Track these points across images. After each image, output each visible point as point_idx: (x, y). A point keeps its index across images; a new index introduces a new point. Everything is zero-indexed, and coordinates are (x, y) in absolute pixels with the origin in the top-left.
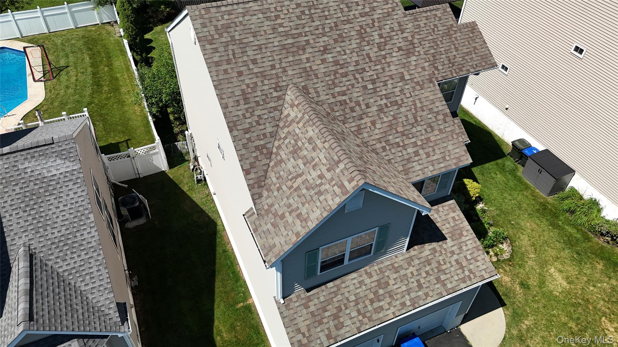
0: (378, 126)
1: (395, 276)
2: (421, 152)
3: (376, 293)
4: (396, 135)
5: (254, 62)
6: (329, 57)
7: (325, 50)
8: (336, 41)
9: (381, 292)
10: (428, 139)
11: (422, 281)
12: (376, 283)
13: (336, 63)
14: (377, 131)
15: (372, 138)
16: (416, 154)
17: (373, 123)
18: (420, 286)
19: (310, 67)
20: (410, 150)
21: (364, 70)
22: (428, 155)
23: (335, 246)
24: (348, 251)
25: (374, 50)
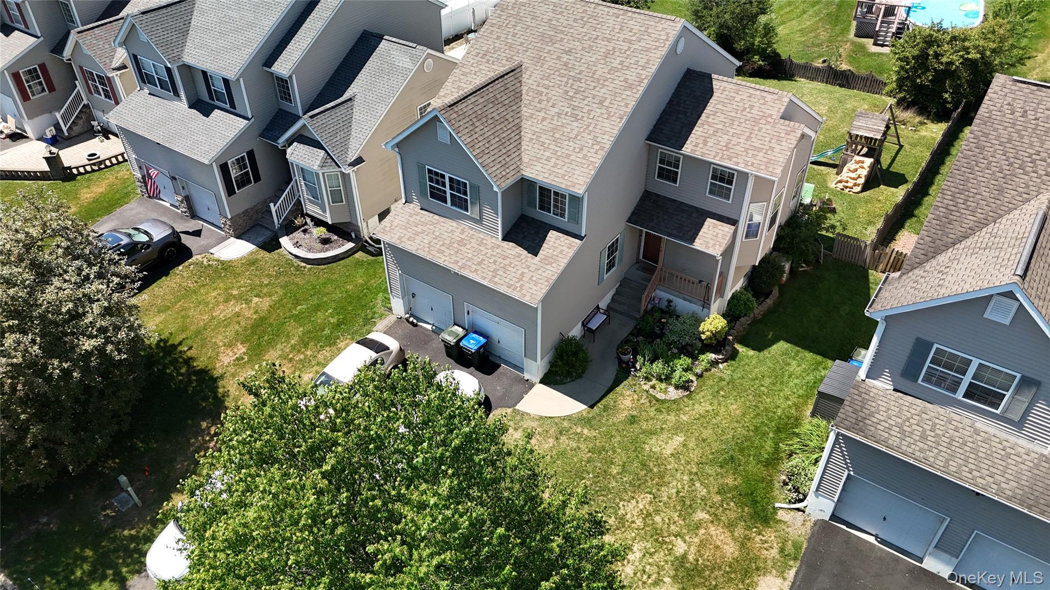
0: (544, 123)
1: (474, 245)
2: (553, 160)
3: (451, 243)
4: (550, 138)
5: (514, 35)
6: (565, 58)
7: (568, 51)
8: (583, 49)
9: (455, 245)
10: (568, 156)
11: (486, 262)
12: (459, 239)
13: (566, 64)
14: (540, 126)
15: (532, 128)
16: (548, 159)
17: (544, 119)
18: (480, 263)
19: (545, 57)
20: (547, 154)
21: (580, 80)
22: (555, 166)
23: (437, 174)
24: (448, 191)
25: (604, 70)
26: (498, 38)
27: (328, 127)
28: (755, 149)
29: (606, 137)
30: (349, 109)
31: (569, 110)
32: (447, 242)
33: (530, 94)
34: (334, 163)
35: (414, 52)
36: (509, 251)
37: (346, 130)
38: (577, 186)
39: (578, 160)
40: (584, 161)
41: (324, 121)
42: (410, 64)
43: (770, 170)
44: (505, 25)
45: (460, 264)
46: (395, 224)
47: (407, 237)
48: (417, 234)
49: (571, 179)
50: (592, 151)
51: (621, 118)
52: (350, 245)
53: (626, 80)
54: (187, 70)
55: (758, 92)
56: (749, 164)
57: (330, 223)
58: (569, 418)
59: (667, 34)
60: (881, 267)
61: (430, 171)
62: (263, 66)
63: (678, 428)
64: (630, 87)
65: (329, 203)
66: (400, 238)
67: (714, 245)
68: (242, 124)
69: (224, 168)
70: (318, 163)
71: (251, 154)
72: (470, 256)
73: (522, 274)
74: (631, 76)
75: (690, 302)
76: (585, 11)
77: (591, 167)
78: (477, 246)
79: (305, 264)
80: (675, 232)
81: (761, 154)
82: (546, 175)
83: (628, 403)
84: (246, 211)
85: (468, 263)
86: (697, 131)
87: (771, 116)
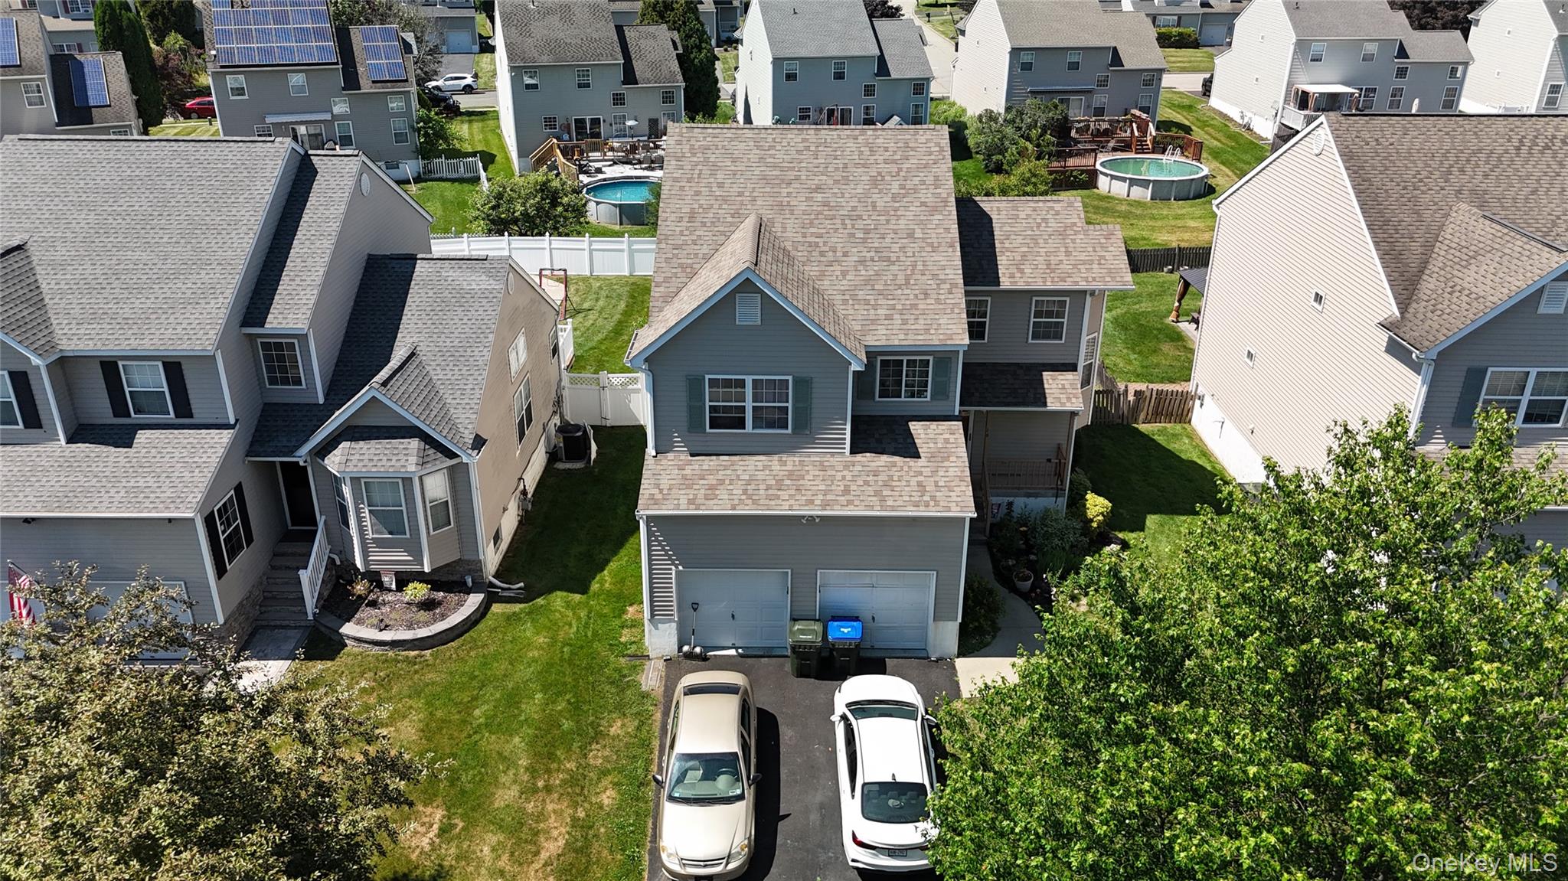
0: (849, 277)
1: (816, 473)
2: (896, 316)
3: (779, 482)
4: (870, 292)
5: (721, 186)
6: (819, 197)
7: (818, 189)
8: (836, 182)
9: (788, 482)
10: (914, 306)
11: (853, 488)
12: (786, 473)
13: (826, 204)
14: (845, 282)
15: (835, 288)
16: (889, 317)
17: (844, 274)
18: (846, 492)
19: (789, 202)
20: (882, 312)
21: (860, 217)
22: (905, 322)
23: (728, 383)
24: (749, 404)
25: (886, 199)
26: (698, 193)
29: (948, 272)
30: (421, 368)
31: (872, 254)
32: (772, 482)
33: (801, 248)
34: (442, 454)
35: (488, 266)
36: (871, 465)
38: (955, 337)
39: (932, 307)
40: (941, 307)
42: (491, 282)
44: (696, 176)
45: (817, 504)
47: (702, 497)
48: (713, 488)
49: (940, 332)
50: (942, 292)
51: (952, 246)
53: (923, 204)
54: (65, 366)
57: (427, 570)
59: (938, 144)
61: (714, 383)
62: (242, 326)
64: (935, 210)
65: (428, 533)
67: (1069, 399)
69: (209, 521)
70: (413, 459)
71: (239, 489)
74: (927, 195)
75: (1036, 496)
76: (804, 140)
77: (956, 311)
78: (821, 473)
79: (417, 652)
80: (1010, 399)
82: (902, 337)
84: (241, 604)
86: (1002, 260)
87: (1074, 224)
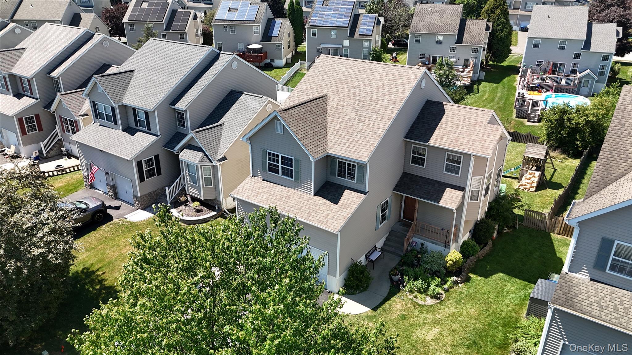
0: (341, 124)
1: (296, 199)
2: (347, 144)
3: (281, 198)
4: (345, 132)
5: (323, 80)
6: (354, 90)
7: (356, 87)
8: (364, 85)
9: (284, 199)
10: (357, 141)
11: (303, 208)
12: (286, 195)
13: (354, 94)
14: (339, 126)
15: (334, 127)
16: (344, 144)
17: (341, 122)
18: (299, 209)
19: (341, 91)
20: (343, 141)
21: (363, 101)
22: (349, 147)
23: (273, 155)
24: (280, 165)
25: (378, 96)
26: (313, 82)
27: (207, 138)
28: (473, 140)
29: (381, 130)
30: (220, 130)
31: (357, 117)
32: (279, 197)
33: (333, 109)
34: (208, 160)
35: (261, 100)
36: (318, 202)
37: (217, 141)
38: (363, 157)
39: (363, 143)
40: (367, 144)
41: (204, 135)
42: (258, 106)
43: (485, 152)
45: (286, 209)
46: (245, 188)
47: (252, 195)
48: (259, 193)
49: (359, 154)
50: (372, 138)
51: (390, 120)
52: (214, 213)
53: (391, 100)
54: (124, 108)
55: (472, 110)
56: (471, 149)
57: (203, 199)
58: (359, 315)
59: (416, 76)
60: (557, 230)
61: (269, 153)
62: (170, 105)
63: (435, 323)
64: (394, 103)
65: (203, 186)
66: (248, 196)
67: (451, 203)
68: (153, 138)
69: (139, 164)
70: (198, 159)
71: (157, 157)
72: (293, 205)
73: (327, 215)
74: (395, 98)
75: (436, 244)
76: (365, 67)
77: (371, 147)
78: (298, 199)
80: (424, 196)
81: (478, 143)
82: (343, 152)
83: (399, 306)
84: (150, 193)
85: (292, 209)
86: (437, 132)
87: (482, 122)
